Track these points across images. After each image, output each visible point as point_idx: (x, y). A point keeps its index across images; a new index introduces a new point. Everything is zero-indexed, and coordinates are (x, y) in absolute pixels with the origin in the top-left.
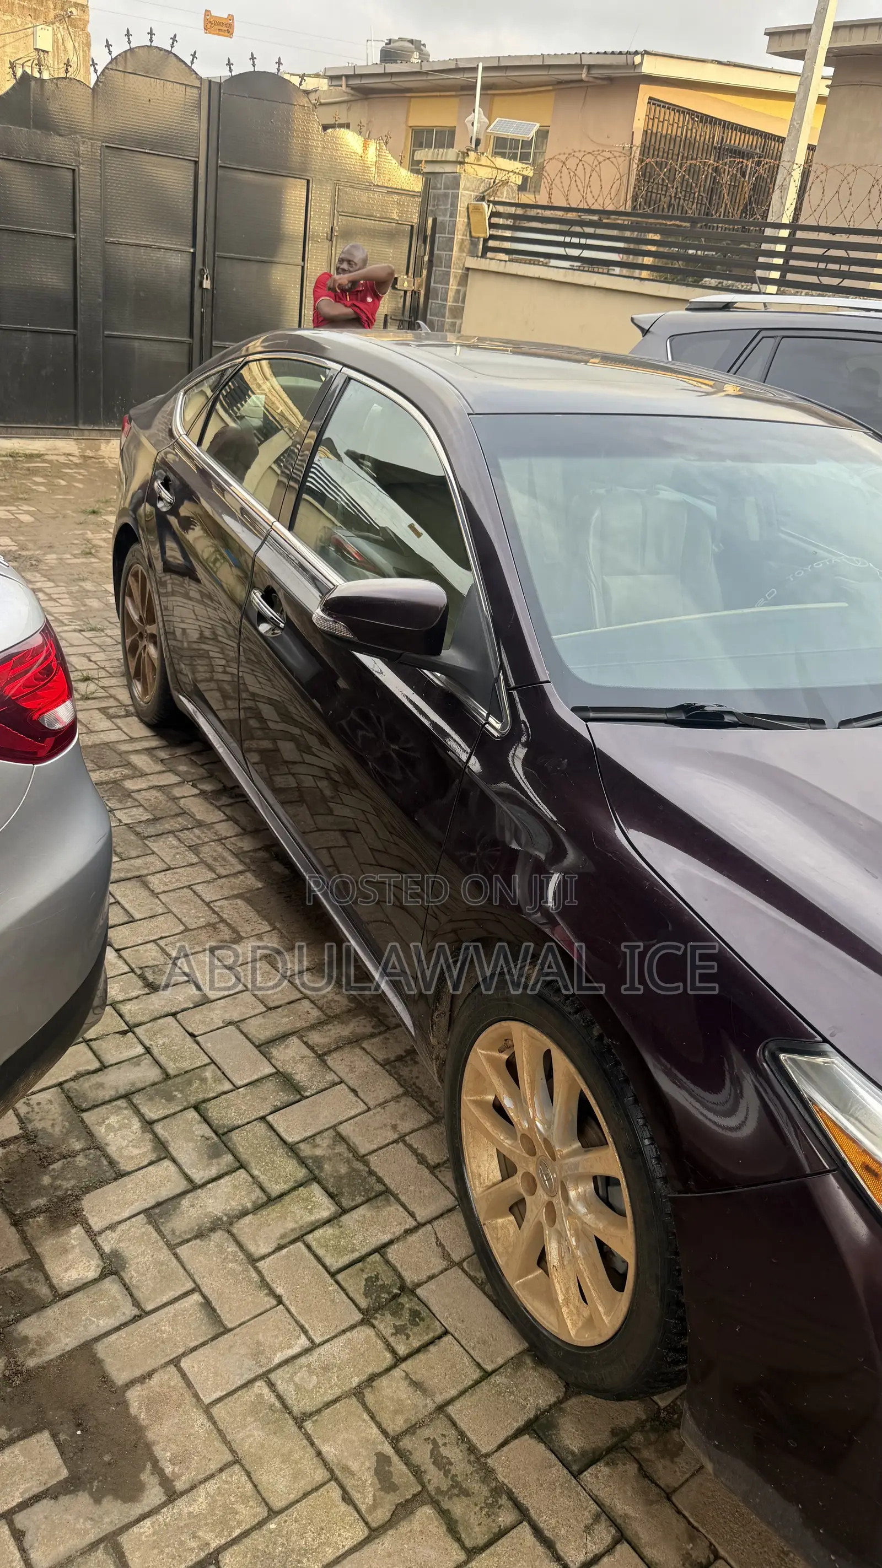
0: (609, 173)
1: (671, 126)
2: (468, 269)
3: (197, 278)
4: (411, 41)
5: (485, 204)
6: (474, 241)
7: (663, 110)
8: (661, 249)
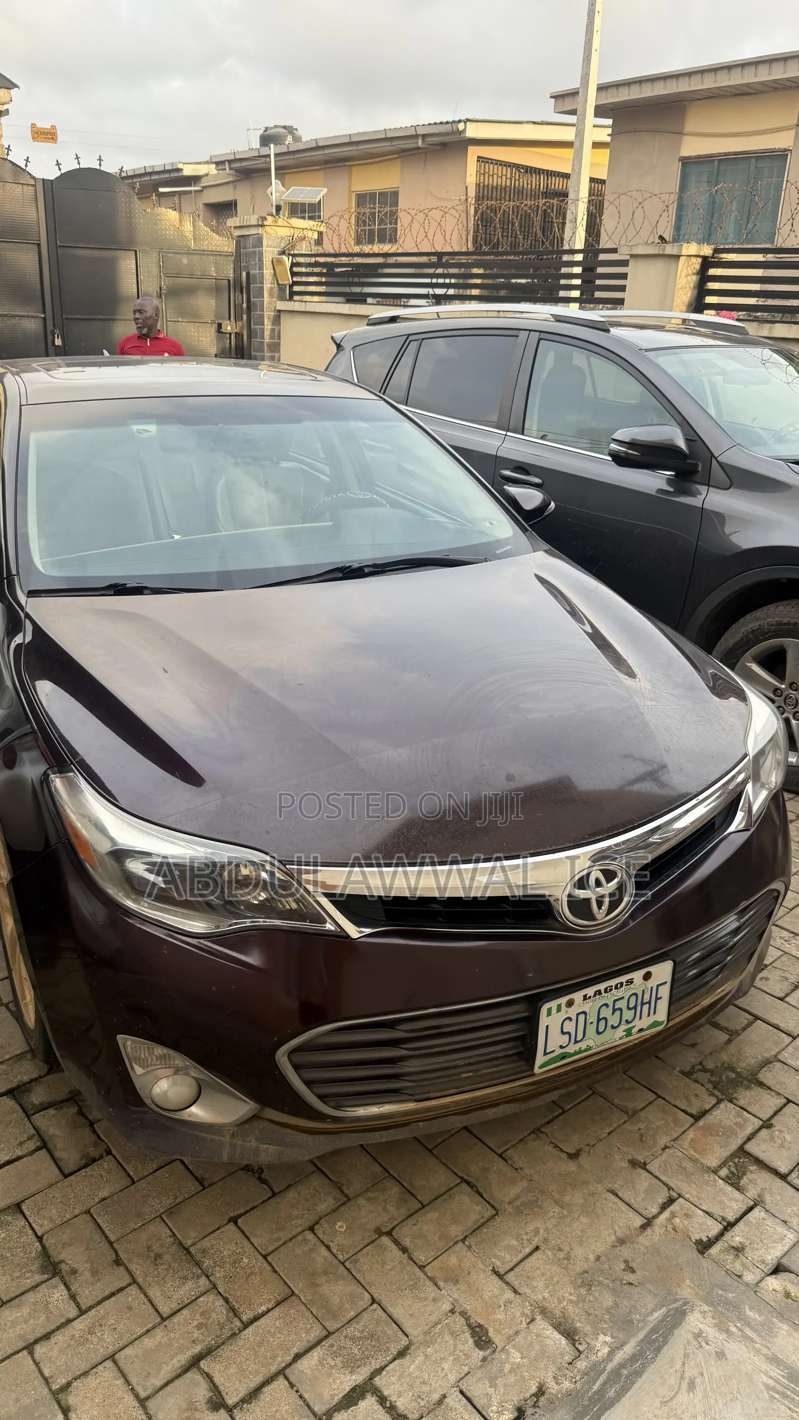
0: (450, 222)
1: (500, 178)
2: (279, 311)
3: (50, 338)
4: (285, 127)
5: (285, 258)
6: (281, 288)
7: (491, 166)
8: (486, 281)
